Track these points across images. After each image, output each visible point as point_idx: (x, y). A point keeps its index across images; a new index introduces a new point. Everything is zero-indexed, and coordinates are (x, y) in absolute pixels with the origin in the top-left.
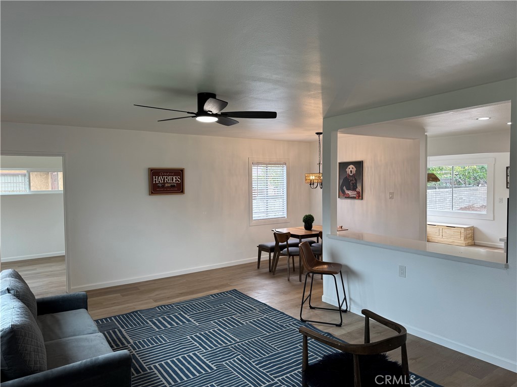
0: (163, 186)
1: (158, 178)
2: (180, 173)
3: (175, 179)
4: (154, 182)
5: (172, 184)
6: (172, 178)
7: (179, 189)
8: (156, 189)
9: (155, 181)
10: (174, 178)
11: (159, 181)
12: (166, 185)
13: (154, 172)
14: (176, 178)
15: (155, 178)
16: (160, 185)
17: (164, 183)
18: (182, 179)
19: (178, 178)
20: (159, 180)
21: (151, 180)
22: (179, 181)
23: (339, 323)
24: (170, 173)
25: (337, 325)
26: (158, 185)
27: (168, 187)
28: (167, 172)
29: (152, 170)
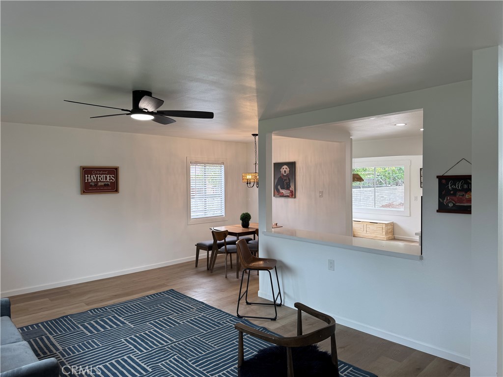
0: (96, 185)
1: (90, 177)
2: (114, 171)
3: (109, 178)
4: (86, 181)
5: (106, 183)
6: (106, 177)
7: (113, 187)
8: (88, 188)
9: (88, 179)
10: (108, 176)
11: (92, 180)
12: (100, 184)
13: (86, 171)
14: (110, 177)
15: (88, 177)
16: (93, 184)
17: (97, 182)
18: (117, 178)
19: (112, 177)
20: (92, 178)
21: (83, 179)
22: (113, 180)
23: (273, 317)
24: (104, 171)
25: (272, 319)
26: (91, 184)
27: (101, 186)
28: (100, 171)
29: (84, 168)
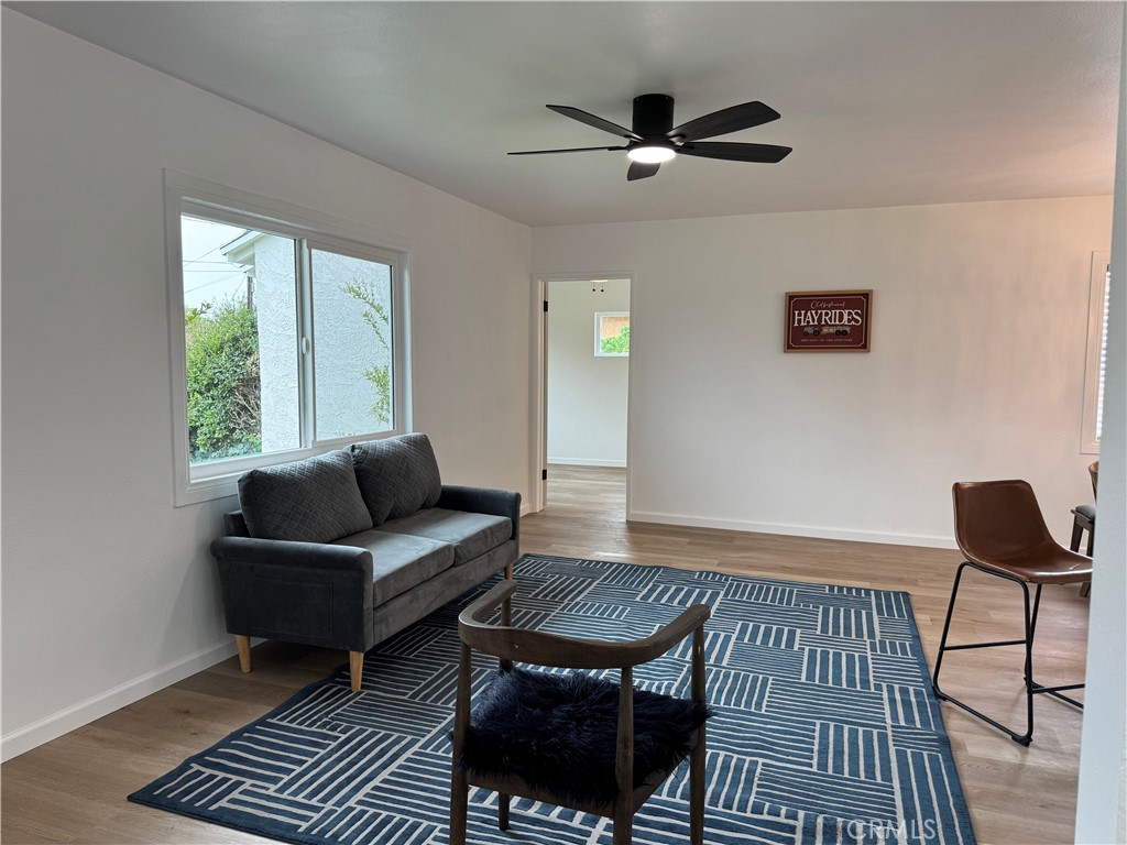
0: (817, 333)
1: (806, 314)
2: (860, 301)
3: (847, 317)
4: (796, 325)
5: (841, 329)
6: (841, 315)
7: (856, 339)
8: (799, 339)
9: (799, 321)
10: (846, 313)
11: (808, 322)
12: (825, 330)
13: (797, 302)
14: (850, 314)
15: (800, 315)
16: (810, 330)
17: (820, 326)
18: (866, 316)
19: (856, 313)
20: (808, 319)
21: (789, 318)
22: (857, 321)
23: (1023, 732)
24: (836, 301)
25: (1016, 739)
26: (806, 329)
27: (829, 335)
28: (828, 302)
